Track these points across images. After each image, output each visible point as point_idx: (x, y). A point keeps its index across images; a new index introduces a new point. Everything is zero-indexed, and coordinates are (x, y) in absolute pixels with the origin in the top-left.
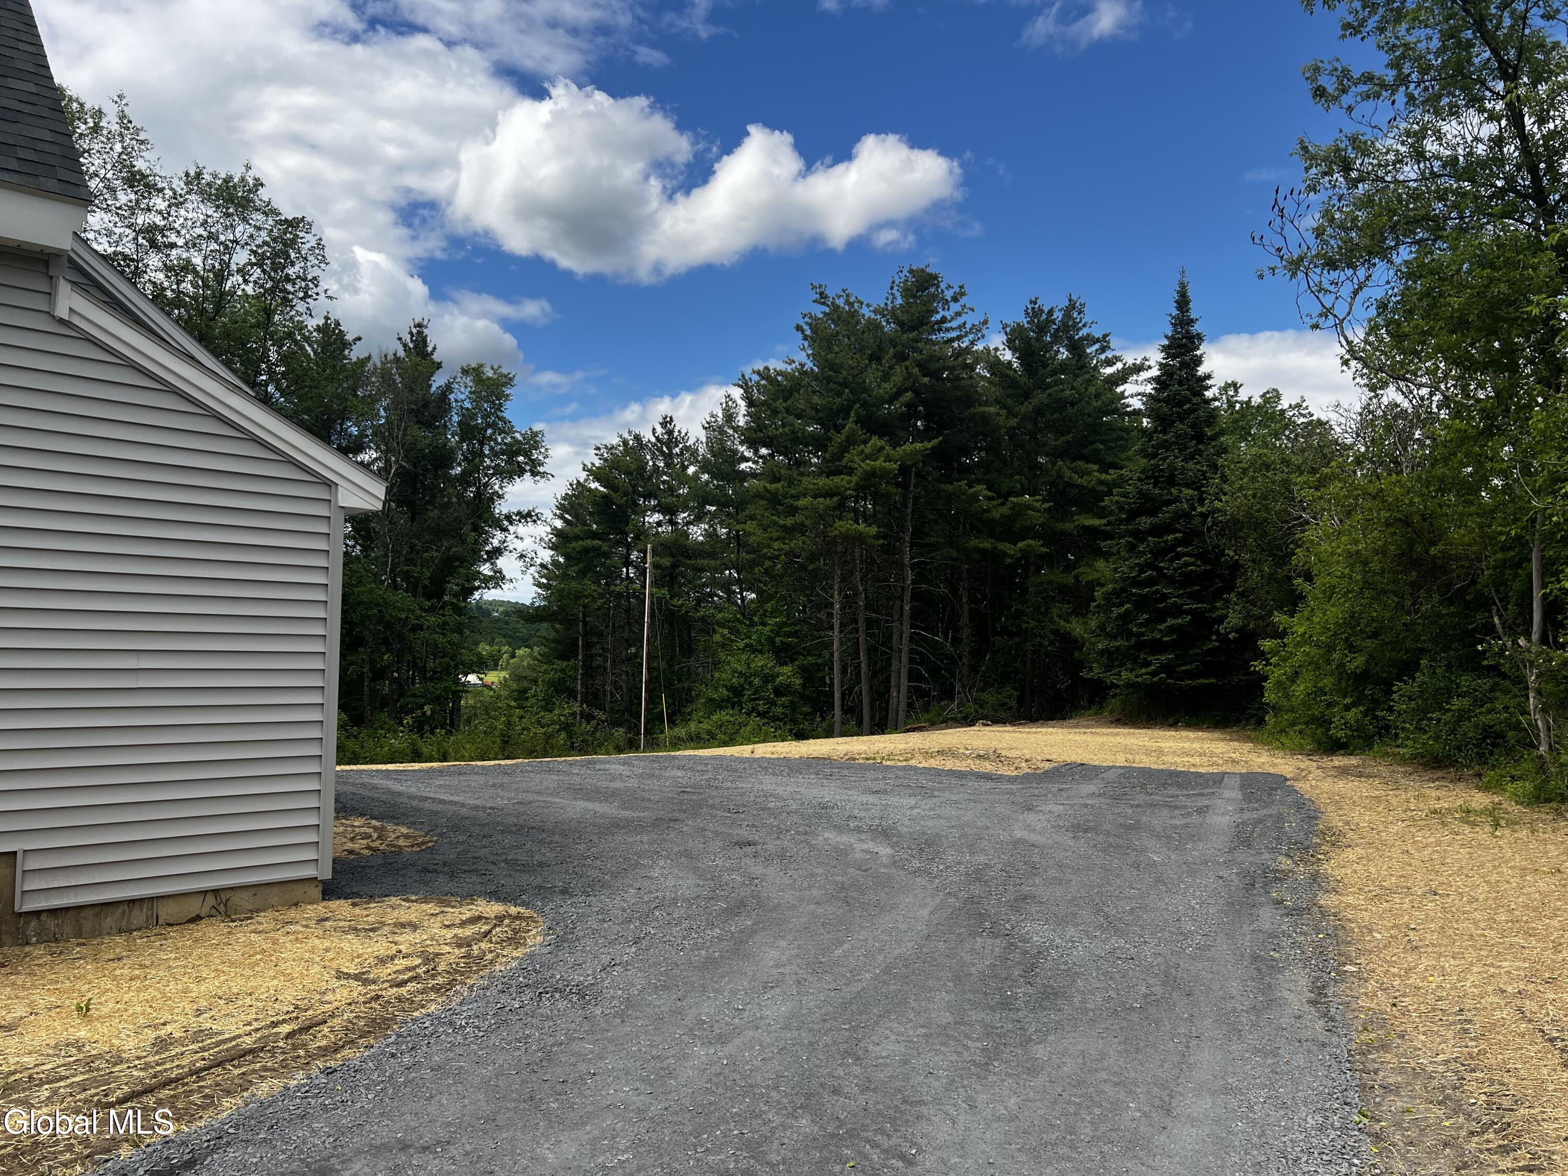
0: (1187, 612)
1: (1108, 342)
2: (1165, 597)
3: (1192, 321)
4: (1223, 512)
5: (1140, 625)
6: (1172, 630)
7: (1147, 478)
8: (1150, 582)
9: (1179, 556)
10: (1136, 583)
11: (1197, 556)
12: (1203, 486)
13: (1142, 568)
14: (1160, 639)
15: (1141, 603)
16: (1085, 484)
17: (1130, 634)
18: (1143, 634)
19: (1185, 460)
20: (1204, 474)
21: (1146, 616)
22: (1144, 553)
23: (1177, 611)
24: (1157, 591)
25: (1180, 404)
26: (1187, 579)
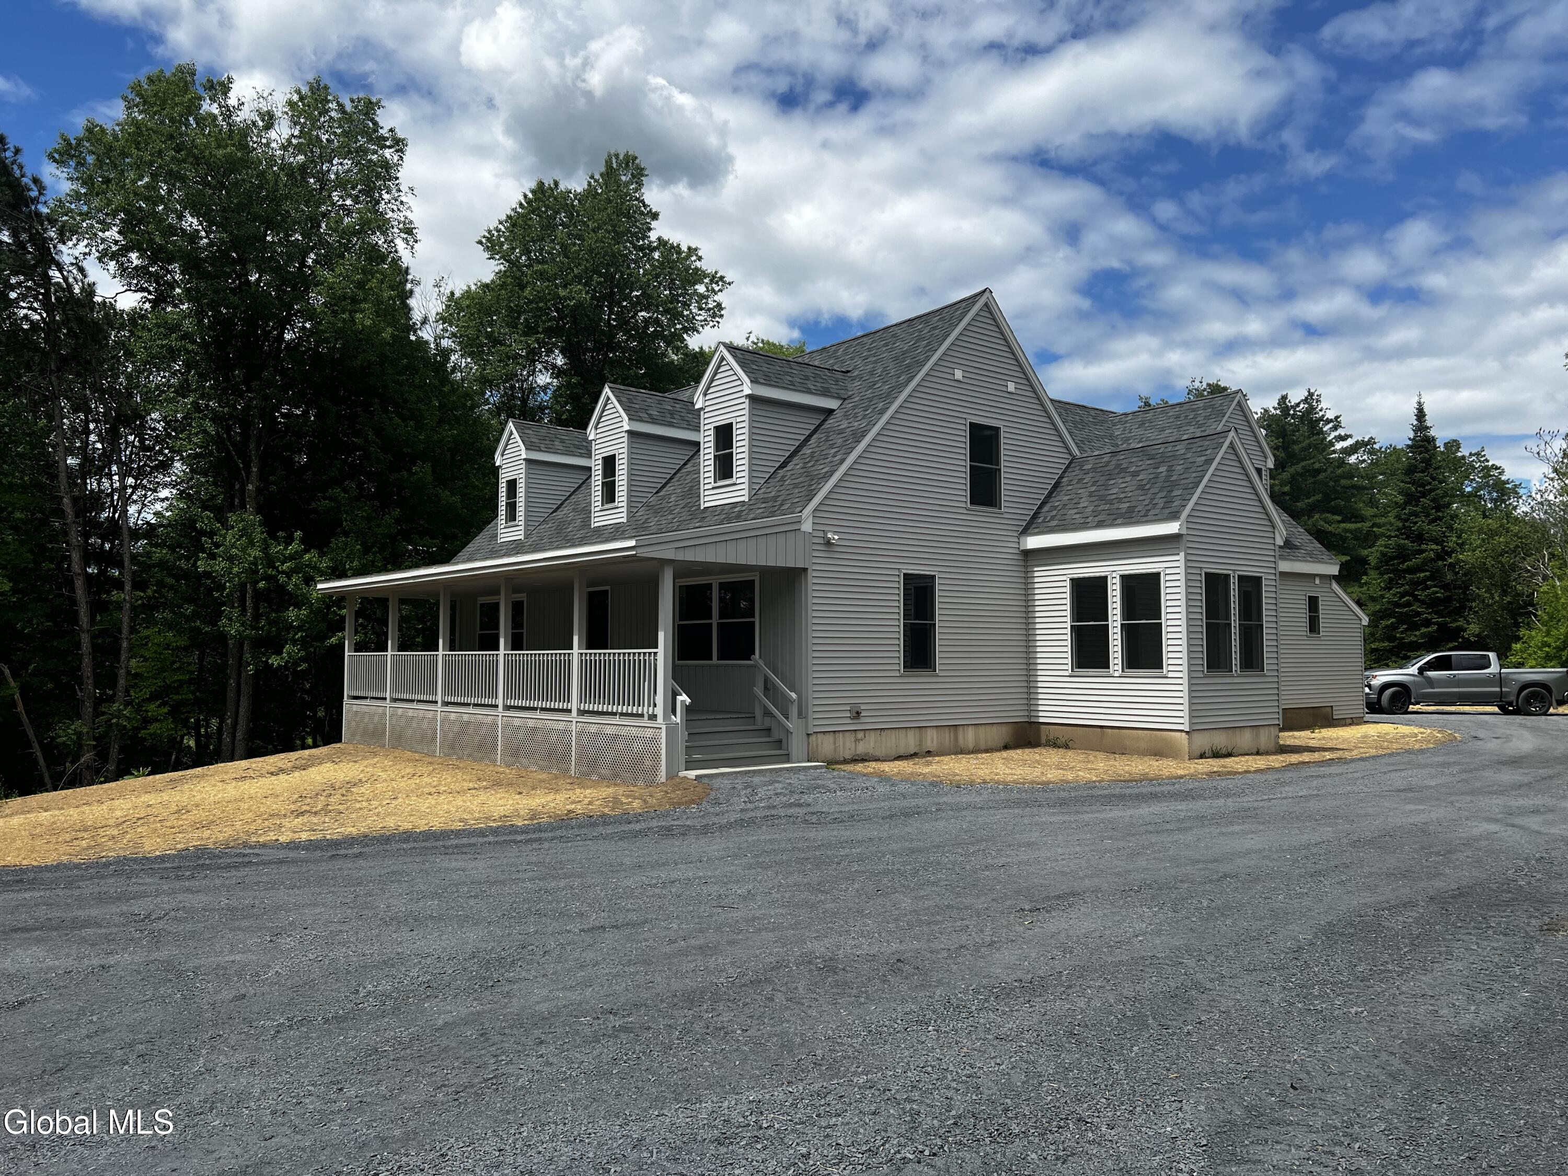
0: (1434, 624)
1: (1339, 422)
2: (1418, 614)
3: (1428, 428)
4: (1466, 563)
5: (1402, 633)
6: (1423, 636)
7: (1402, 534)
8: (1408, 604)
9: (1427, 588)
10: (1397, 605)
11: (1441, 587)
12: (1444, 541)
13: (1403, 595)
14: (1416, 642)
15: (1403, 619)
16: (1333, 530)
17: (1395, 638)
18: (1403, 638)
19: (1430, 523)
20: (1444, 533)
21: (1405, 626)
22: (1403, 585)
23: (1428, 623)
24: (1413, 610)
25: (1423, 486)
26: (1433, 603)
